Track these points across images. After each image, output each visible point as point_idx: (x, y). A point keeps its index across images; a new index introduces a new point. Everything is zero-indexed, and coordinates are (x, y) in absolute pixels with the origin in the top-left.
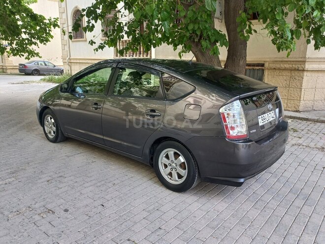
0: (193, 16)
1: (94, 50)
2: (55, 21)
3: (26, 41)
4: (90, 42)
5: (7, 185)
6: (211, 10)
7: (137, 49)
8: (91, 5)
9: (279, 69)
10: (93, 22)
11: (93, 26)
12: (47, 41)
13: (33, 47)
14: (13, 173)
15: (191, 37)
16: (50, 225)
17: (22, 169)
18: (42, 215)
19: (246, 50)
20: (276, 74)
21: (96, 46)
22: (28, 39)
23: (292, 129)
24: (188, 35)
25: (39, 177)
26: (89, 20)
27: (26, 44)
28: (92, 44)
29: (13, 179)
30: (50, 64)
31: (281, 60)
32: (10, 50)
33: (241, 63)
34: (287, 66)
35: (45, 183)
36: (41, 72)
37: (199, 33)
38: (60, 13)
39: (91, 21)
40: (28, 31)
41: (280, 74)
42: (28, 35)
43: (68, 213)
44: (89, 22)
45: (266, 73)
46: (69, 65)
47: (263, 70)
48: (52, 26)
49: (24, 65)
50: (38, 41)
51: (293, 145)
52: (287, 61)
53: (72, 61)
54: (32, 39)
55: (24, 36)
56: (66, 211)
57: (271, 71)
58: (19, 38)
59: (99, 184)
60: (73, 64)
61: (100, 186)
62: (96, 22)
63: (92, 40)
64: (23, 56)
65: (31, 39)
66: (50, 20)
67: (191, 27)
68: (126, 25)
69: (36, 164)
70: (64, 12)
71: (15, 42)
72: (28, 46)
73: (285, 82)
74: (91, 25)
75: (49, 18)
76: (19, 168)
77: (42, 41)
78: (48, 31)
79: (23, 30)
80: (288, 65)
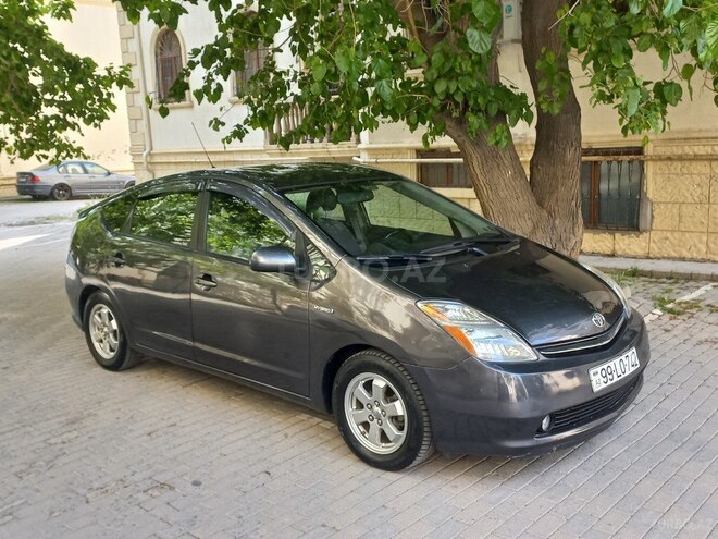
0: (444, 64)
1: (223, 141)
2: (122, 73)
3: (53, 122)
4: (211, 122)
5: (66, 445)
6: (480, 51)
7: (324, 131)
8: (213, 41)
9: (681, 158)
10: (219, 79)
11: (220, 88)
12: (102, 117)
13: (67, 136)
14: (73, 423)
15: (443, 107)
16: (171, 509)
17: (90, 415)
18: (150, 492)
19: (579, 125)
20: (674, 171)
21: (226, 131)
22: (56, 117)
23: (708, 305)
24: (436, 103)
25: (130, 427)
26: (210, 75)
27: (52, 129)
28: (216, 129)
29: (76, 433)
30: (96, 169)
31: (683, 136)
32: (15, 144)
33: (570, 155)
34: (700, 150)
35: (145, 437)
36: (75, 192)
37: (460, 99)
38: (122, 39)
39: (215, 77)
40: (57, 98)
41: (685, 171)
42: (58, 106)
43: (202, 487)
44: (209, 80)
45: (650, 168)
46: (148, 170)
47: (642, 163)
48: (114, 84)
49: (30, 174)
50: (81, 118)
51: (701, 343)
52: (698, 139)
53: (157, 159)
54: (67, 116)
55: (48, 111)
56: (196, 483)
57: (659, 163)
58: (37, 117)
59: (256, 436)
60: (158, 167)
61: (258, 440)
62: (225, 79)
63: (216, 119)
64: (46, 157)
65: (65, 116)
66: (108, 70)
67: (440, 87)
68: (294, 79)
69: (116, 403)
70: (132, 38)
71: (25, 127)
72: (56, 132)
73: (699, 191)
74: (214, 86)
75: (108, 66)
76: (81, 413)
77: (88, 121)
78: (105, 97)
79: (48, 96)
80: (701, 147)
